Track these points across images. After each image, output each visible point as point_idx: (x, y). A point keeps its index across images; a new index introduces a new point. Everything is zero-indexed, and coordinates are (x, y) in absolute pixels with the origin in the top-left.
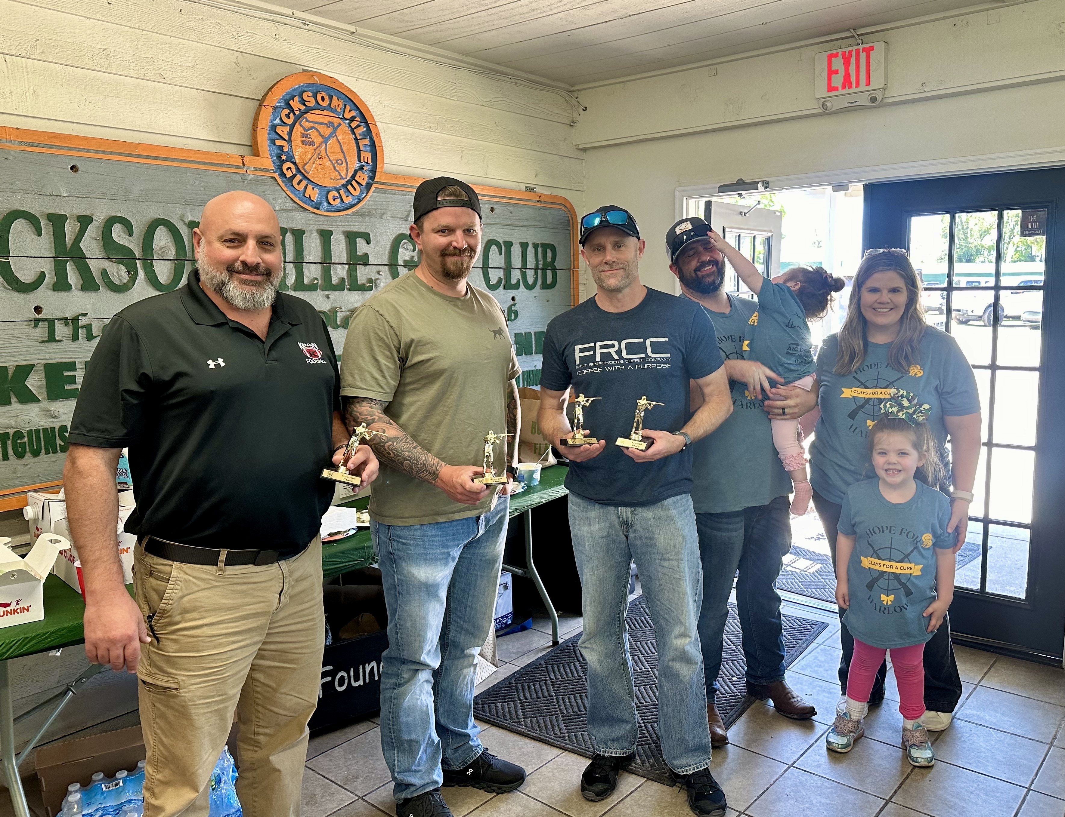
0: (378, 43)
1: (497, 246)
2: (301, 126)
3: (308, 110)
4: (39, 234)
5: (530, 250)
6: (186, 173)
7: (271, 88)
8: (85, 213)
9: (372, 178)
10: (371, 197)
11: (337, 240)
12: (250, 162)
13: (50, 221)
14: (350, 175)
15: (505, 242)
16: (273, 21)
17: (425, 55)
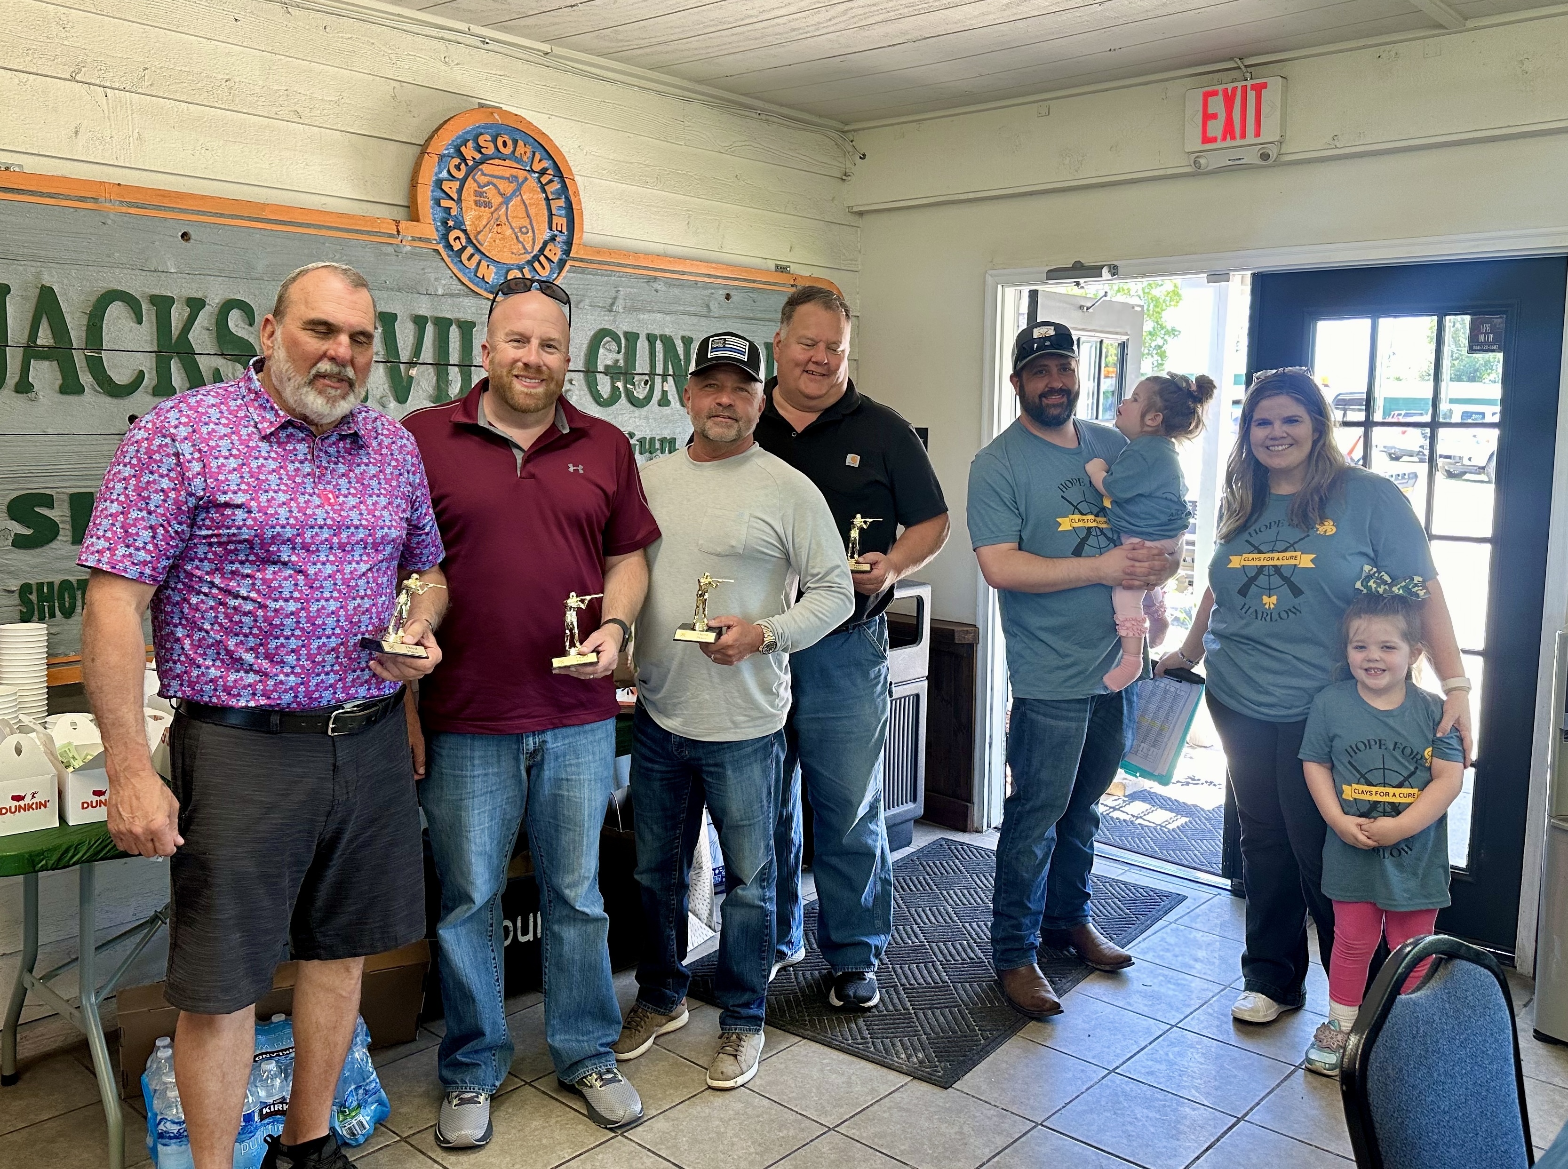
0: (580, 66)
2: (475, 181)
3: (485, 159)
4: (140, 322)
6: (324, 244)
8: (195, 295)
9: (567, 252)
10: (564, 278)
12: (407, 228)
13: (154, 305)
14: (537, 248)
16: (442, 38)
17: (643, 83)
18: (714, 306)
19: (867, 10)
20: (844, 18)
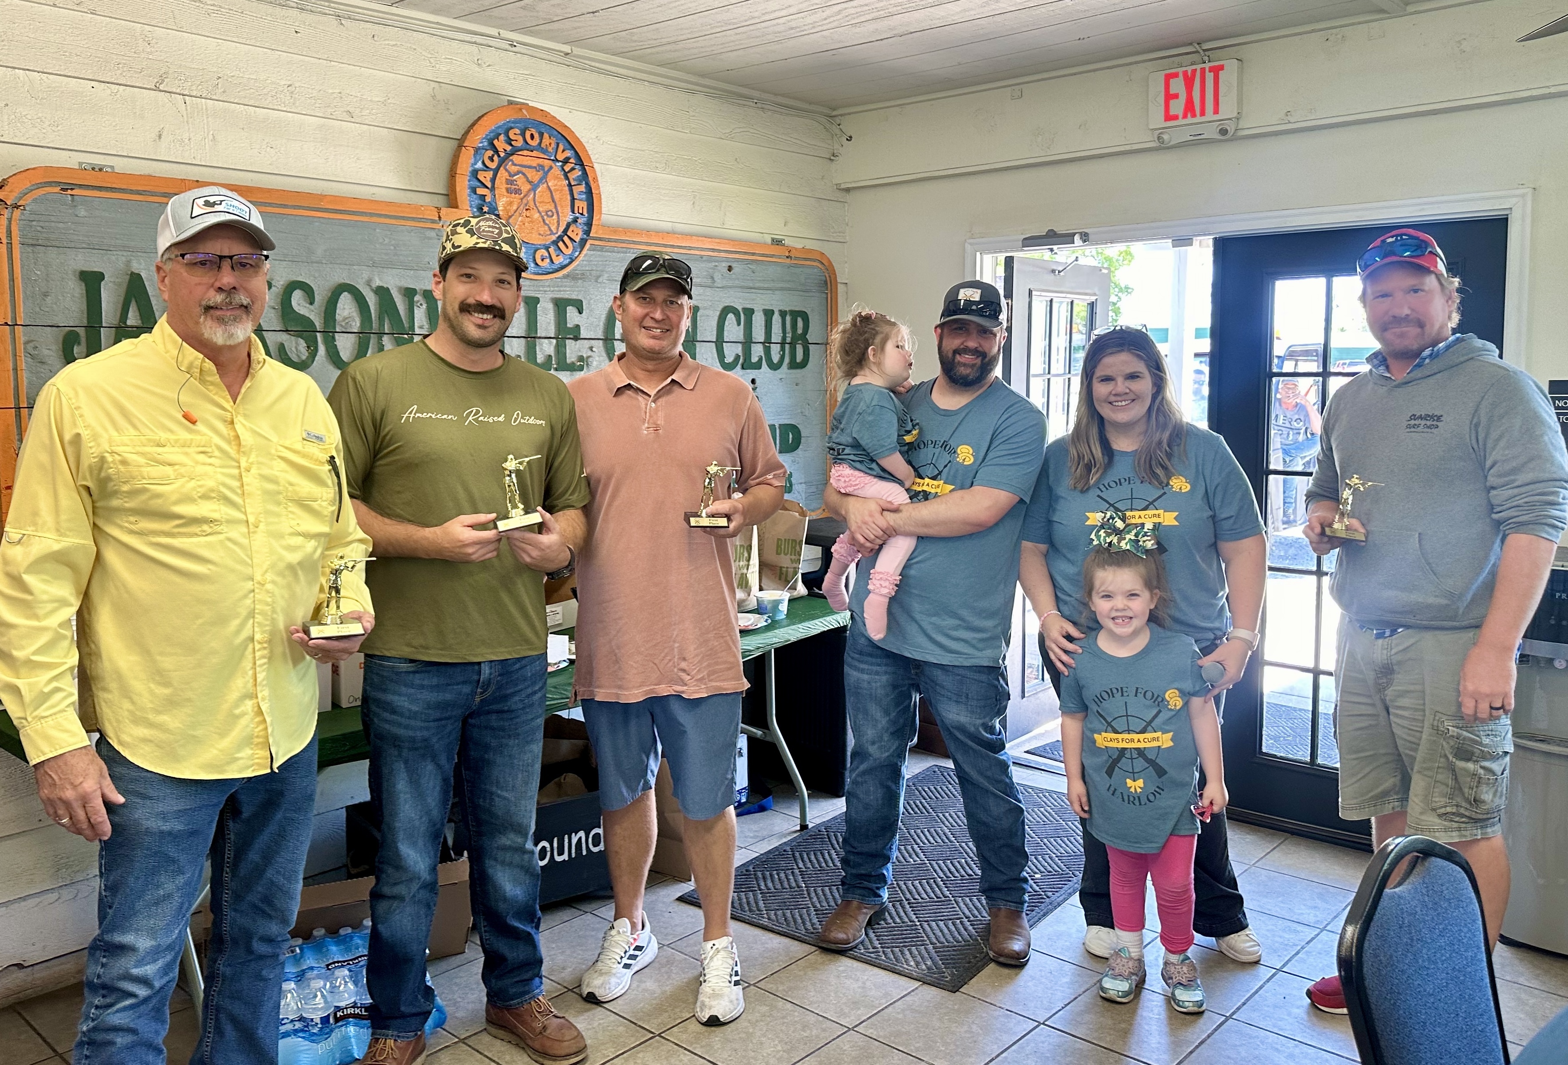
0: (597, 65)
1: (734, 314)
2: (507, 170)
3: (515, 151)
5: (776, 319)
6: (375, 230)
7: (473, 125)
9: (587, 232)
10: (585, 255)
11: (545, 309)
12: (447, 214)
14: (561, 229)
15: (745, 310)
16: (475, 43)
17: (652, 78)
18: (717, 276)
19: (859, 10)
20: (838, 17)
